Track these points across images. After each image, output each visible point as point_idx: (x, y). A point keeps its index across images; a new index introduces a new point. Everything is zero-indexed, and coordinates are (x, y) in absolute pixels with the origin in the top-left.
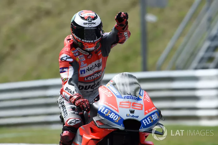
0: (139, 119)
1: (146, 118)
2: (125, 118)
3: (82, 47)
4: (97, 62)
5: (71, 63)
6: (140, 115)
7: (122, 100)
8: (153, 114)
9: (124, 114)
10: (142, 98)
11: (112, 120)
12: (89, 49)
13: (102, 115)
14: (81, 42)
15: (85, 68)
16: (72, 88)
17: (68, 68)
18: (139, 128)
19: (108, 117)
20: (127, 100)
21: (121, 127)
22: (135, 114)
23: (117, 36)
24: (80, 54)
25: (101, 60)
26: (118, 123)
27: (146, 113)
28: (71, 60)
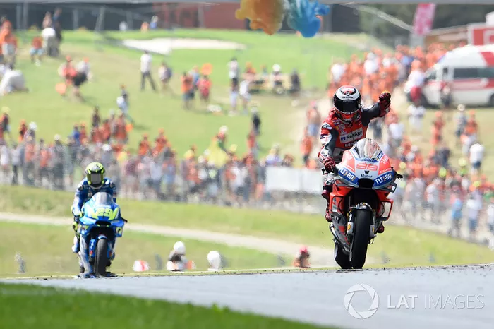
0: (373, 178)
1: (379, 178)
2: (360, 177)
3: (341, 118)
4: (357, 131)
5: (330, 131)
6: (373, 175)
7: (360, 162)
8: (387, 174)
9: (360, 174)
10: (379, 160)
11: (348, 179)
12: (346, 120)
13: (341, 175)
14: (340, 114)
15: (345, 136)
16: (326, 152)
17: (327, 135)
18: (372, 186)
19: (345, 177)
20: (364, 162)
21: (355, 185)
22: (369, 174)
23: (380, 112)
24: (340, 123)
25: (361, 129)
26: (354, 182)
27: (379, 174)
28: (331, 128)
